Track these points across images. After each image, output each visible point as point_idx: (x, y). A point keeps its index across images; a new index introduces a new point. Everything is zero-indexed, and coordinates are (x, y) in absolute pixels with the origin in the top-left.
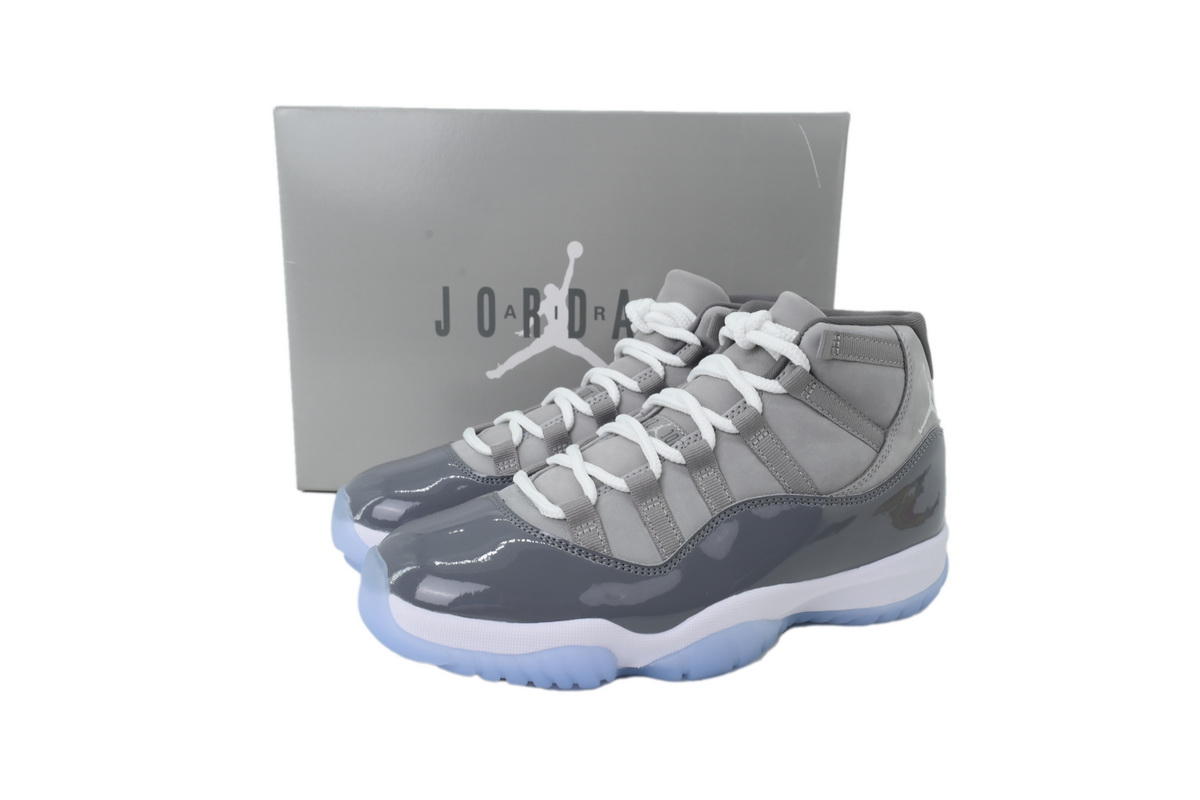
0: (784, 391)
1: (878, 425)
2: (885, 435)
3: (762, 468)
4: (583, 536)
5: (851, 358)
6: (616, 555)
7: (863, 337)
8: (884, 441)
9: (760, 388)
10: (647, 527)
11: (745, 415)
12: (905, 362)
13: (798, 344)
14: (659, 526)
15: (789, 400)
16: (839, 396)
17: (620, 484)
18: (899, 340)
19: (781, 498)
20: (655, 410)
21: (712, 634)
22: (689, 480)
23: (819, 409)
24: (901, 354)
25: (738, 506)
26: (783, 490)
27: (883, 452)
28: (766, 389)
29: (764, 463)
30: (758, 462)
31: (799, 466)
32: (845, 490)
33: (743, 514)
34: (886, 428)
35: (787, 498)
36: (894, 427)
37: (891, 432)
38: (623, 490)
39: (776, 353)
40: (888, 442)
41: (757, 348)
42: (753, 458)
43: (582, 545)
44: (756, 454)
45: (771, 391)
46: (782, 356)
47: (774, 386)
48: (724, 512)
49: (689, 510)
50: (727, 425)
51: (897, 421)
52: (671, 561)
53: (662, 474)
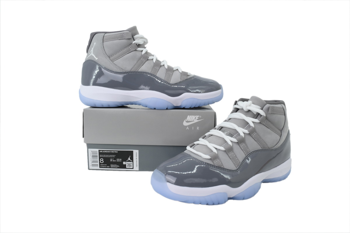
0: (259, 122)
1: (279, 130)
2: (281, 132)
3: (255, 142)
4: (216, 163)
5: (275, 113)
6: (225, 168)
7: (277, 107)
8: (281, 134)
9: (253, 121)
10: (231, 160)
11: (251, 128)
12: (285, 113)
13: (262, 109)
14: (233, 159)
15: (260, 124)
16: (271, 123)
17: (222, 148)
18: (283, 108)
19: (261, 150)
20: (220, 128)
21: (250, 187)
22: (238, 146)
23: (267, 126)
24: (284, 111)
25: (251, 153)
26: (261, 148)
27: (282, 137)
28: (254, 121)
29: (256, 141)
30: (254, 141)
31: (264, 141)
32: (275, 147)
33: (253, 154)
34: (281, 131)
35: (262, 150)
36: (283, 130)
37: (282, 132)
38: (223, 150)
39: (255, 112)
40: (282, 134)
41: (249, 111)
42: (253, 140)
43: (216, 165)
44: (254, 139)
45: (256, 122)
46: (257, 113)
47: (257, 121)
48: (249, 154)
49: (240, 155)
50: (247, 131)
51: (283, 129)
52: (238, 168)
53: (232, 145)
